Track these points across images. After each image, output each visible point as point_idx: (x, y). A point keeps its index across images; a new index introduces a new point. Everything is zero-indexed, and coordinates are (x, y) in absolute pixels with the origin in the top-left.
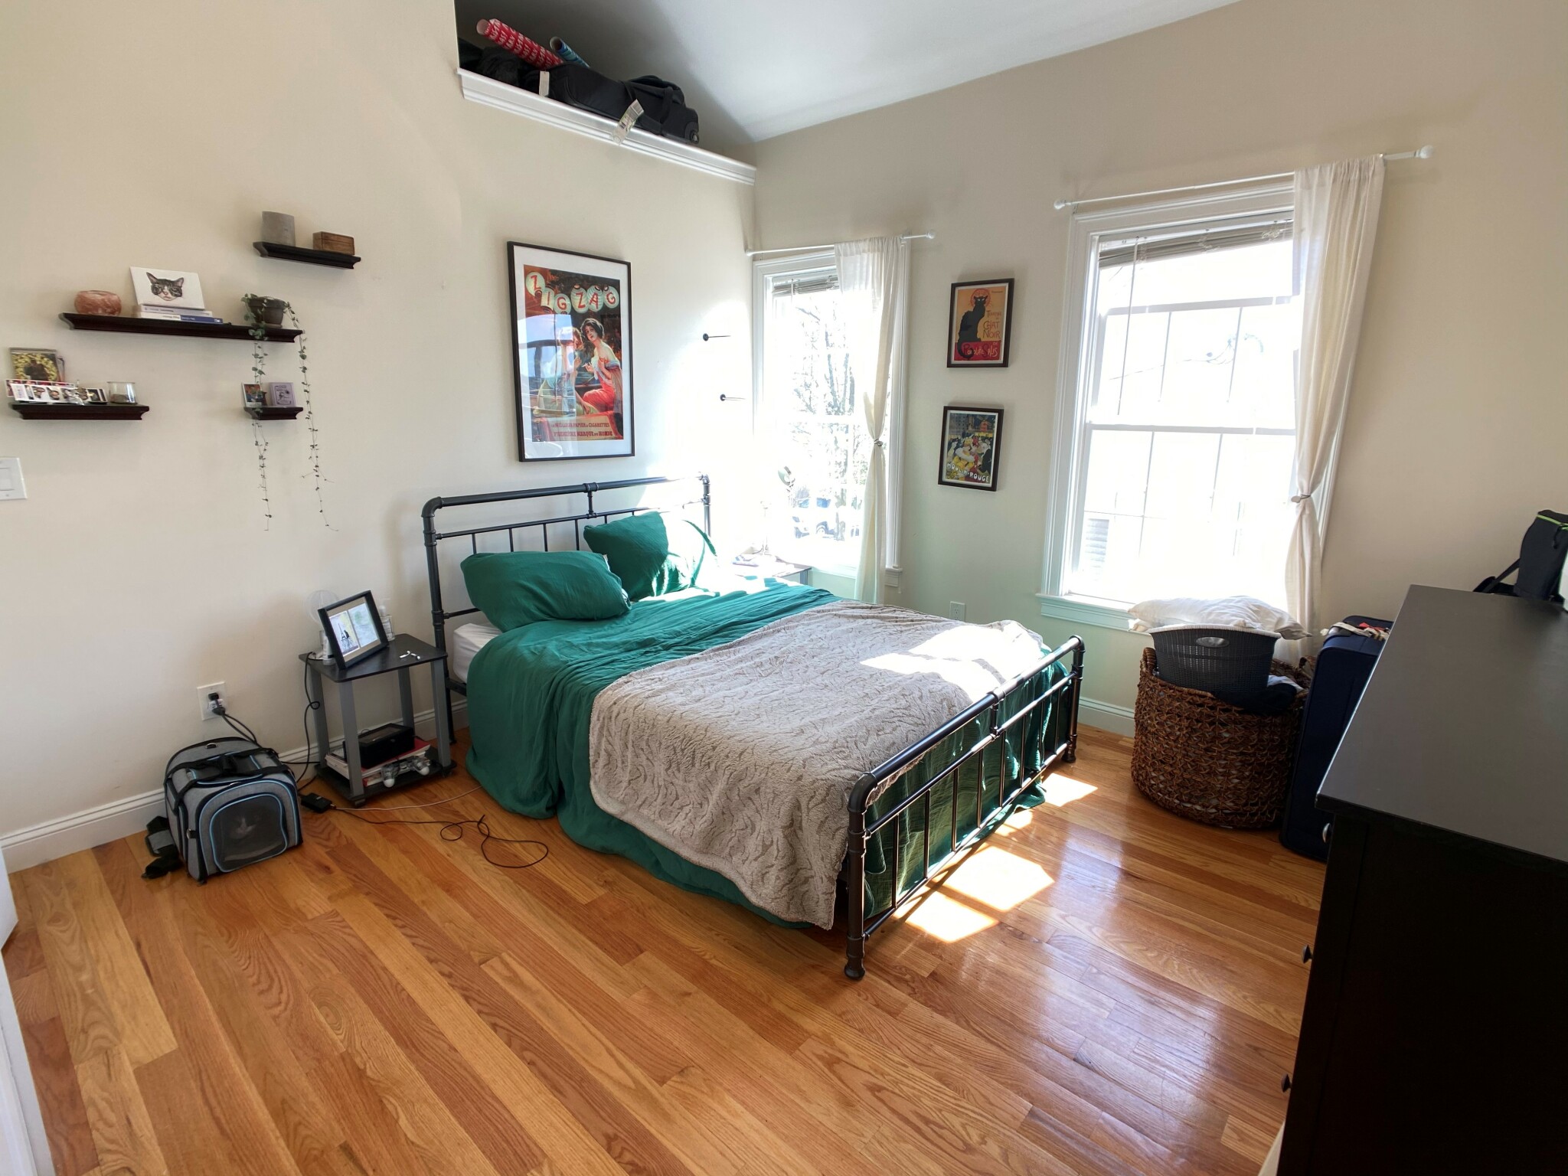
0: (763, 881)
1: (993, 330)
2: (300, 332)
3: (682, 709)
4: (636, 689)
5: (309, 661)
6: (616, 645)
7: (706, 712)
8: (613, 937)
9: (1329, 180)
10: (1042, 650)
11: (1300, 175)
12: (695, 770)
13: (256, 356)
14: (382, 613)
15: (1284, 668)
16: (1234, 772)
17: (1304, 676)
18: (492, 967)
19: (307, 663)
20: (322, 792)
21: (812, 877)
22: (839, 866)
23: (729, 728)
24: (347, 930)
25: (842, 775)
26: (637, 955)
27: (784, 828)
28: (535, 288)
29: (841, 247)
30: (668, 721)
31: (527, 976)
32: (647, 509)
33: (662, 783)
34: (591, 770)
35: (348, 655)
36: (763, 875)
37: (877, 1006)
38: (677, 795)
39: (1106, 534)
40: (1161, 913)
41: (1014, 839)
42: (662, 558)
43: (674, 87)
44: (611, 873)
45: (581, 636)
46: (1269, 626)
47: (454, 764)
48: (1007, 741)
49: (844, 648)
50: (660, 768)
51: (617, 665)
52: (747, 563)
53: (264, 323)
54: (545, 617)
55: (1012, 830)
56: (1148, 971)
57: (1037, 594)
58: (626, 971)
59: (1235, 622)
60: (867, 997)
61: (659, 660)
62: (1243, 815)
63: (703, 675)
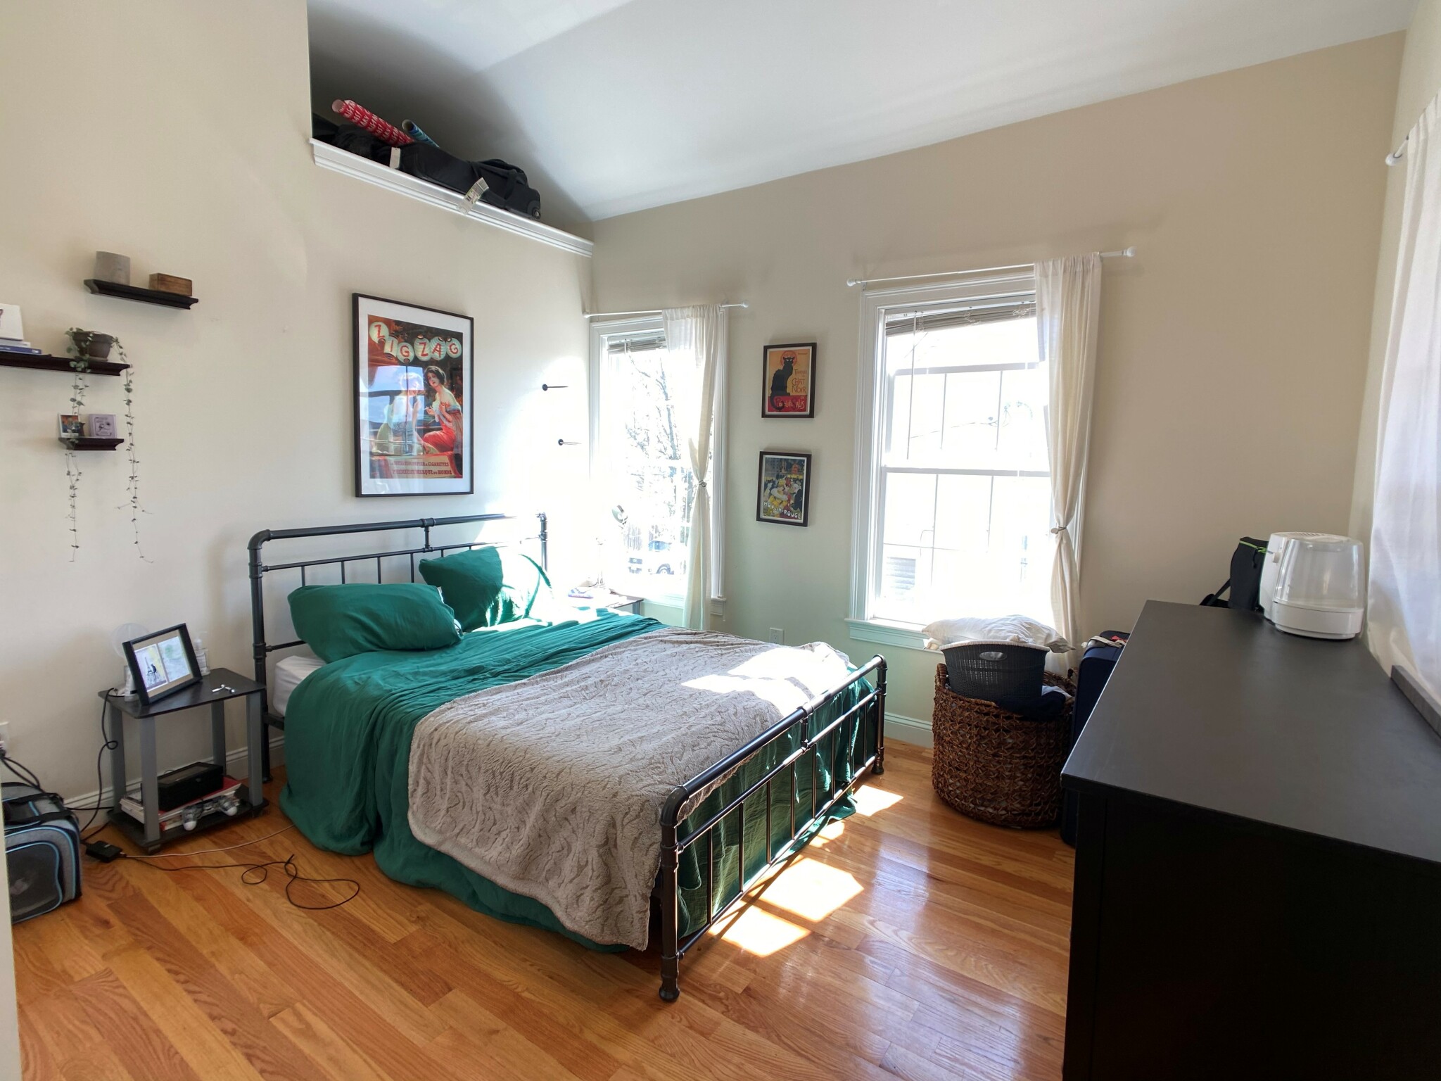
0: (578, 904)
1: (801, 386)
2: (127, 366)
3: (504, 732)
4: (459, 714)
5: (109, 698)
6: (444, 673)
7: (527, 735)
8: (422, 977)
9: (1061, 271)
10: (849, 668)
11: (1038, 267)
12: (513, 793)
13: (76, 387)
14: (197, 647)
15: (1056, 679)
16: (1019, 775)
17: (1072, 685)
18: (283, 1020)
19: (106, 700)
20: (111, 839)
21: (627, 896)
22: (652, 883)
23: (549, 749)
24: (121, 991)
25: (657, 790)
26: (444, 994)
27: (599, 847)
28: (379, 336)
29: (668, 312)
30: (488, 745)
31: (320, 1026)
32: (484, 544)
33: (480, 809)
34: (410, 800)
35: (152, 690)
36: (578, 897)
37: (691, 1027)
38: (495, 820)
39: (913, 572)
40: (960, 912)
41: (827, 850)
42: (497, 589)
43: (518, 170)
44: (425, 908)
45: (409, 665)
46: (1039, 641)
47: (266, 802)
48: (818, 754)
49: (667, 671)
50: (478, 794)
51: (443, 693)
52: (582, 595)
53: (87, 356)
54: (374, 648)
55: (826, 841)
56: (948, 970)
57: (846, 619)
58: (431, 1013)
59: (1011, 638)
60: (681, 1019)
61: (485, 686)
62: (1029, 815)
63: (528, 699)
